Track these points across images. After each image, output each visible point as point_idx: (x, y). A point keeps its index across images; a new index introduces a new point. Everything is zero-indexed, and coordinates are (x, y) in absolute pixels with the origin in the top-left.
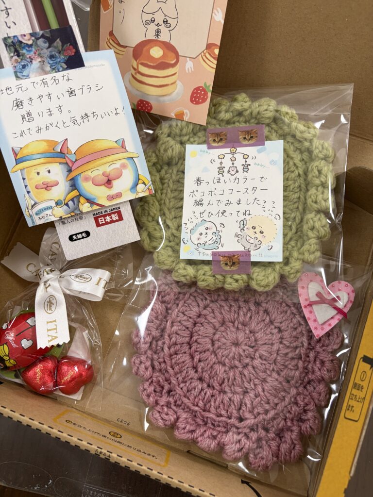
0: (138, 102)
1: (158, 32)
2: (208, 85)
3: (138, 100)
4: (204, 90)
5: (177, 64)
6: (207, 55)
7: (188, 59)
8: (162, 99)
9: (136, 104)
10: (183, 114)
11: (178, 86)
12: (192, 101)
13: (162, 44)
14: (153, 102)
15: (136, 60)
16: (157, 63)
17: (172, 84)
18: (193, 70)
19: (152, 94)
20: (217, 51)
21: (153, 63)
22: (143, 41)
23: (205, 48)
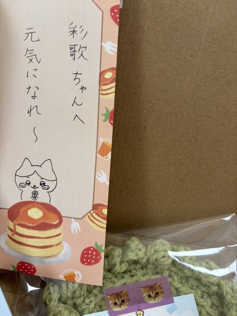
0: (19, 264)
1: (35, 194)
2: (99, 245)
3: (19, 262)
4: (95, 250)
5: (60, 225)
6: (95, 215)
7: (73, 220)
8: (47, 260)
9: (16, 266)
10: (73, 276)
11: (64, 247)
12: (82, 262)
13: (41, 206)
14: (36, 264)
15: (13, 222)
16: (37, 224)
17: (57, 245)
18: (80, 230)
19: (34, 255)
20: (105, 211)
21: (33, 224)
22: (18, 203)
23: (91, 208)
